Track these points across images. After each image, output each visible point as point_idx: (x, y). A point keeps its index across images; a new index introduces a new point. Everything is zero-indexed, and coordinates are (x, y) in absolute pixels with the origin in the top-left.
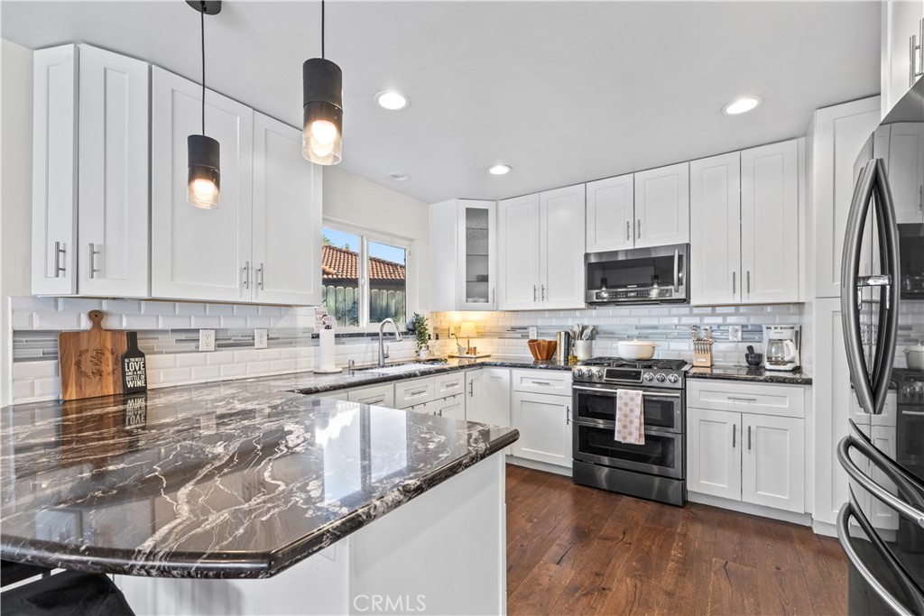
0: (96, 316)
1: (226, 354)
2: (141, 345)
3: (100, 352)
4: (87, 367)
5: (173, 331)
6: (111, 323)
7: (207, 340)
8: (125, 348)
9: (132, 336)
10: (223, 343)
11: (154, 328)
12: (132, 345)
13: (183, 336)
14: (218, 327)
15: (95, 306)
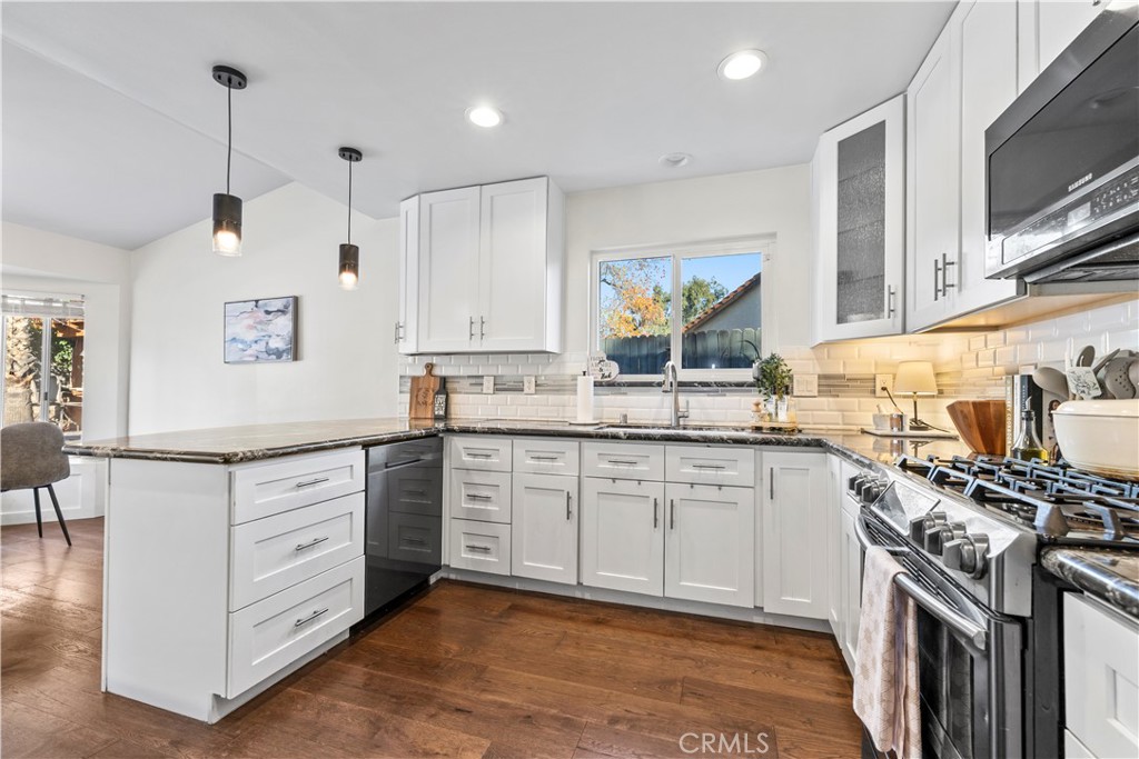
0: (430, 367)
1: (501, 396)
2: (449, 386)
3: (427, 390)
4: (421, 399)
5: (469, 377)
6: (438, 372)
7: (488, 384)
8: (437, 388)
9: (444, 380)
10: (500, 387)
11: (457, 374)
12: (444, 385)
13: (474, 381)
14: (495, 374)
15: (427, 360)
